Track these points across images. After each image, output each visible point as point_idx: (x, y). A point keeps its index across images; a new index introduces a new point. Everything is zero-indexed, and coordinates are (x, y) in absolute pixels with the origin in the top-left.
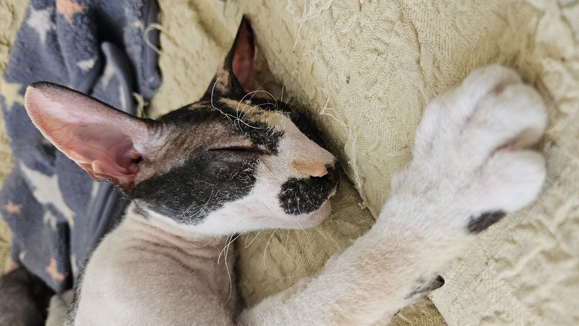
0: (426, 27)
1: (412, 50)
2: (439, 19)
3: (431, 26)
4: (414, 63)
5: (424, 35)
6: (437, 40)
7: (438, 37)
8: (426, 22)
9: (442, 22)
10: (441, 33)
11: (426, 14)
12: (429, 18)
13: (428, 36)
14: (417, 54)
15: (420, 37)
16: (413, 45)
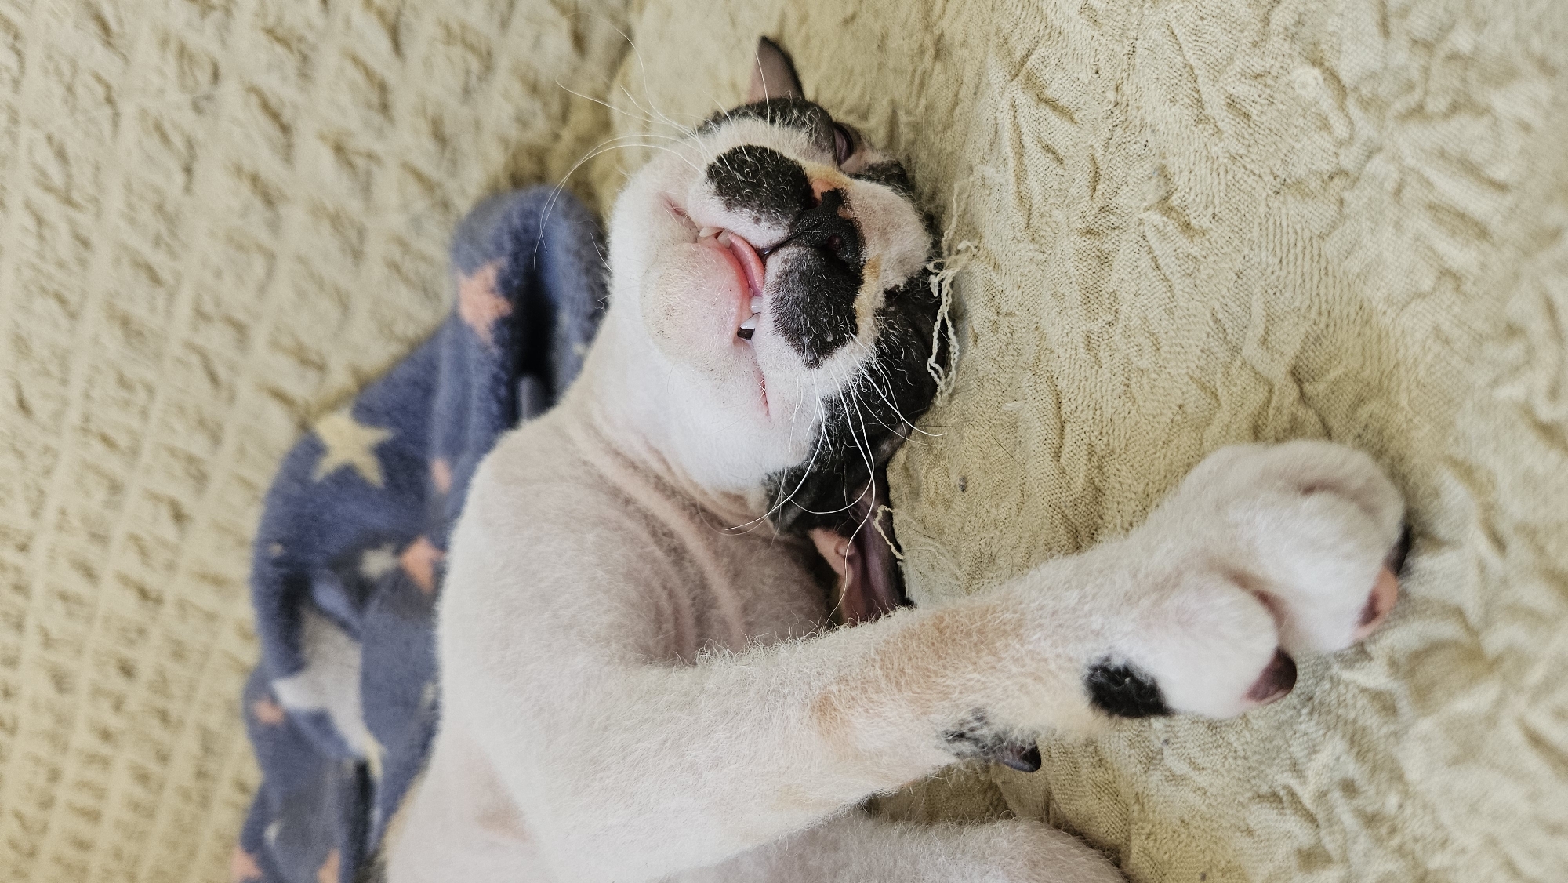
0: (1076, 392)
1: (1046, 432)
2: (1100, 379)
3: (1085, 391)
4: (1049, 458)
5: (1073, 407)
6: (1097, 417)
7: (1098, 412)
8: (1077, 384)
9: (1105, 385)
10: (1104, 405)
11: (1077, 367)
12: (1083, 375)
13: (1080, 408)
14: (1054, 441)
15: (1065, 411)
16: (1047, 422)
